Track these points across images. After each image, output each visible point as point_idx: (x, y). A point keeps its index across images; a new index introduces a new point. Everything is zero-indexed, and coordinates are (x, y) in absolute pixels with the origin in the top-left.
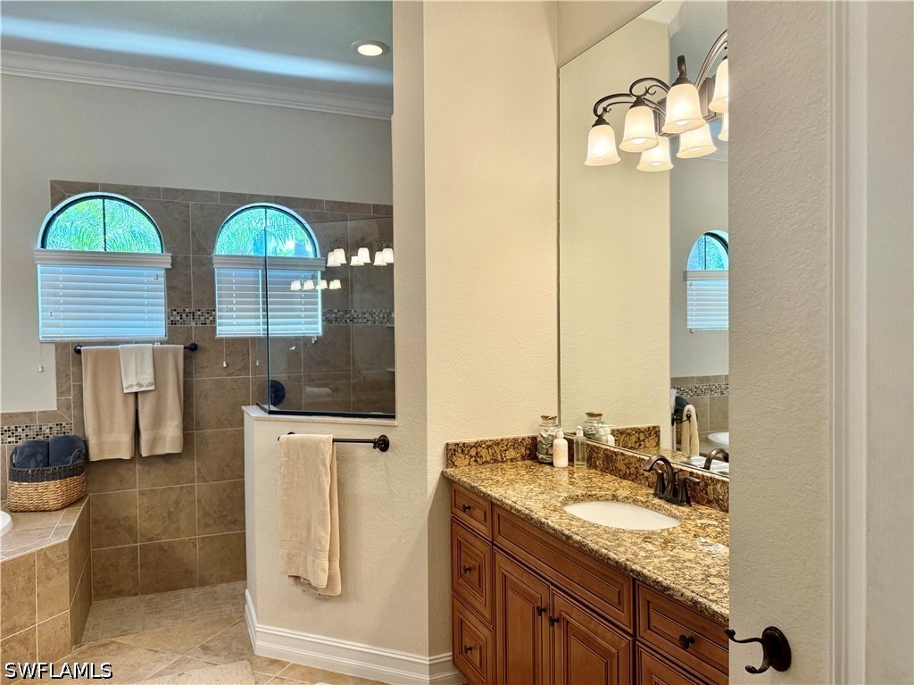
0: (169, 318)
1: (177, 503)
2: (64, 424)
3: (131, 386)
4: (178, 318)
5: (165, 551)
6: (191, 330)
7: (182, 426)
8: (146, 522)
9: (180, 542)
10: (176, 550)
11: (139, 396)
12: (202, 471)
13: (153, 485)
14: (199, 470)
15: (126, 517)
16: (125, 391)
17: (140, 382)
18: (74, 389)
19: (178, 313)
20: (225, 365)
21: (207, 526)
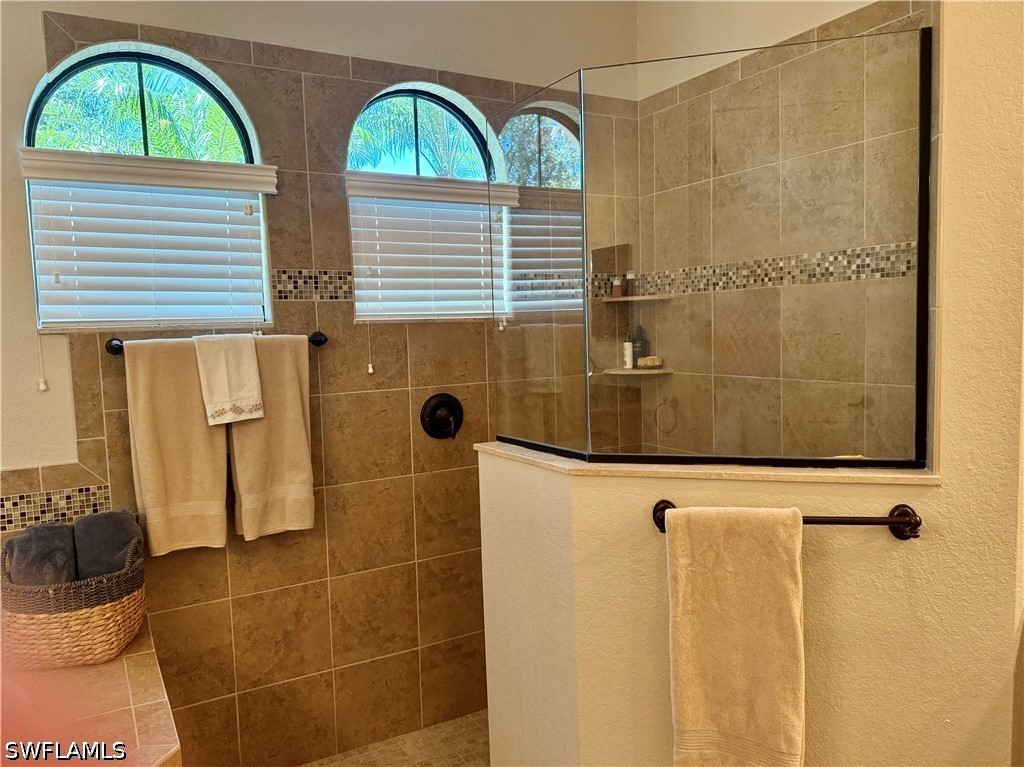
0: (274, 287)
1: (298, 615)
2: (93, 489)
3: (222, 412)
4: (291, 287)
5: (281, 700)
6: (313, 308)
7: (311, 480)
8: (248, 654)
9: (307, 682)
10: (299, 696)
11: (234, 431)
12: (338, 555)
13: (257, 588)
14: (332, 554)
15: (213, 649)
16: (212, 422)
17: (238, 404)
18: (108, 422)
19: (290, 277)
20: (371, 370)
21: (348, 649)
